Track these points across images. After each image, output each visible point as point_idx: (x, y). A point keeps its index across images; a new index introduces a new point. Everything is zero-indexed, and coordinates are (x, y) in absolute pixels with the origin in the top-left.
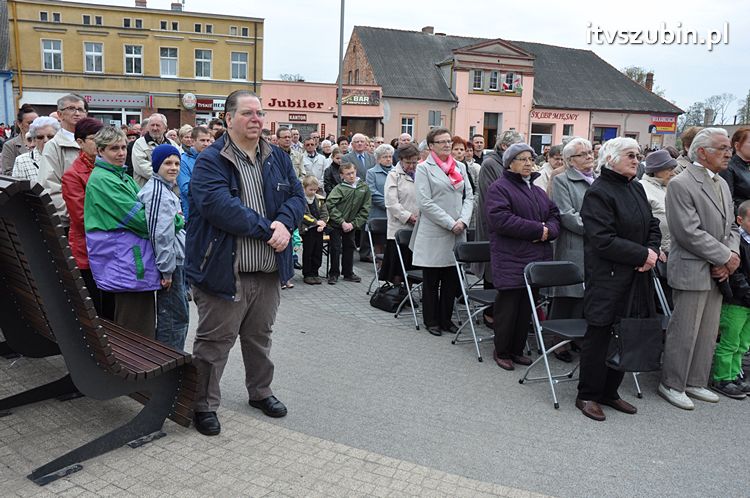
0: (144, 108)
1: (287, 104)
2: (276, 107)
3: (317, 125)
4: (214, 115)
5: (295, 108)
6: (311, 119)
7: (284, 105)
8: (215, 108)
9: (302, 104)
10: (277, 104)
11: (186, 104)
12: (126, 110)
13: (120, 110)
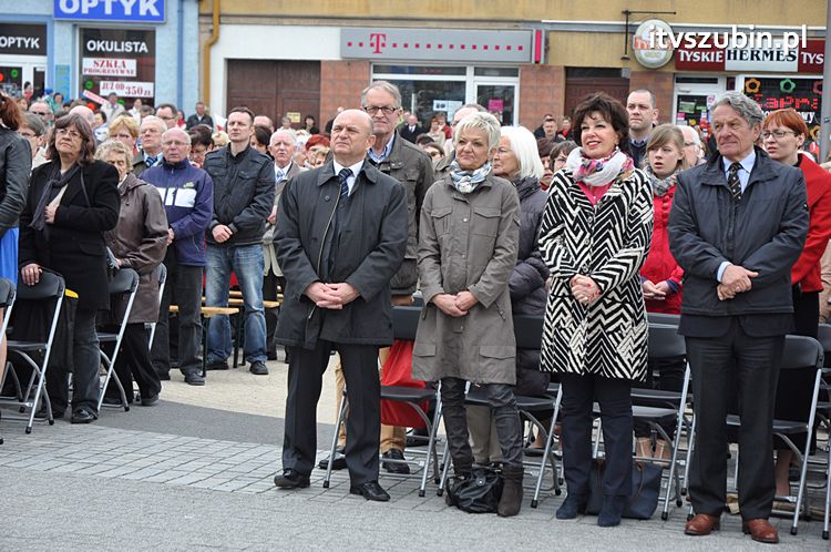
0: (526, 67)
4: (731, 85)
8: (730, 65)
11: (642, 54)
12: (479, 72)
13: (462, 71)
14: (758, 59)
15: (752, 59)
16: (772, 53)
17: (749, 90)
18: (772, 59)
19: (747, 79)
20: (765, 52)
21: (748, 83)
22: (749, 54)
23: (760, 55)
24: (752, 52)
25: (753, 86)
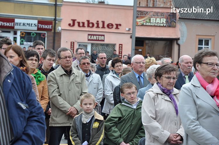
1: (86, 25)
2: (76, 27)
3: (114, 45)
4: (15, 33)
5: (94, 29)
6: (109, 39)
7: (83, 26)
8: (16, 27)
9: (101, 25)
10: (76, 24)
14: (25, 26)
15: (23, 25)
16: (29, 24)
17: (22, 36)
18: (29, 26)
19: (21, 32)
20: (27, 24)
21: (21, 33)
22: (22, 24)
23: (26, 25)
24: (23, 24)
25: (22, 34)
